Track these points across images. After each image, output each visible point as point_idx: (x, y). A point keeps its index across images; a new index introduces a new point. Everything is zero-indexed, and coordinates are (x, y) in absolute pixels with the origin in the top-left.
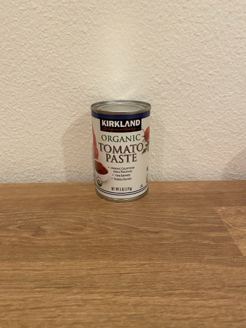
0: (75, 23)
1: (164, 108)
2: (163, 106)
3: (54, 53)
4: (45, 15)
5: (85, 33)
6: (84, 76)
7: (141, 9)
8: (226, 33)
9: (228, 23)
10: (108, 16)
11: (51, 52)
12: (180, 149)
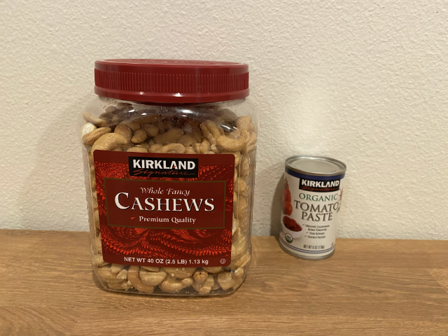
0: (291, 84)
1: (368, 165)
2: (368, 163)
3: (266, 110)
4: (264, 76)
5: (299, 93)
6: (292, 132)
7: (356, 75)
8: (435, 98)
9: (437, 90)
10: (323, 79)
11: (263, 109)
12: (380, 206)
